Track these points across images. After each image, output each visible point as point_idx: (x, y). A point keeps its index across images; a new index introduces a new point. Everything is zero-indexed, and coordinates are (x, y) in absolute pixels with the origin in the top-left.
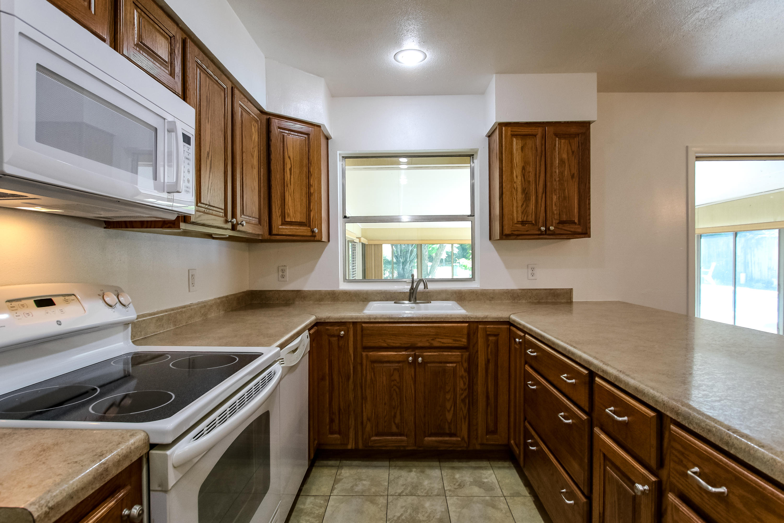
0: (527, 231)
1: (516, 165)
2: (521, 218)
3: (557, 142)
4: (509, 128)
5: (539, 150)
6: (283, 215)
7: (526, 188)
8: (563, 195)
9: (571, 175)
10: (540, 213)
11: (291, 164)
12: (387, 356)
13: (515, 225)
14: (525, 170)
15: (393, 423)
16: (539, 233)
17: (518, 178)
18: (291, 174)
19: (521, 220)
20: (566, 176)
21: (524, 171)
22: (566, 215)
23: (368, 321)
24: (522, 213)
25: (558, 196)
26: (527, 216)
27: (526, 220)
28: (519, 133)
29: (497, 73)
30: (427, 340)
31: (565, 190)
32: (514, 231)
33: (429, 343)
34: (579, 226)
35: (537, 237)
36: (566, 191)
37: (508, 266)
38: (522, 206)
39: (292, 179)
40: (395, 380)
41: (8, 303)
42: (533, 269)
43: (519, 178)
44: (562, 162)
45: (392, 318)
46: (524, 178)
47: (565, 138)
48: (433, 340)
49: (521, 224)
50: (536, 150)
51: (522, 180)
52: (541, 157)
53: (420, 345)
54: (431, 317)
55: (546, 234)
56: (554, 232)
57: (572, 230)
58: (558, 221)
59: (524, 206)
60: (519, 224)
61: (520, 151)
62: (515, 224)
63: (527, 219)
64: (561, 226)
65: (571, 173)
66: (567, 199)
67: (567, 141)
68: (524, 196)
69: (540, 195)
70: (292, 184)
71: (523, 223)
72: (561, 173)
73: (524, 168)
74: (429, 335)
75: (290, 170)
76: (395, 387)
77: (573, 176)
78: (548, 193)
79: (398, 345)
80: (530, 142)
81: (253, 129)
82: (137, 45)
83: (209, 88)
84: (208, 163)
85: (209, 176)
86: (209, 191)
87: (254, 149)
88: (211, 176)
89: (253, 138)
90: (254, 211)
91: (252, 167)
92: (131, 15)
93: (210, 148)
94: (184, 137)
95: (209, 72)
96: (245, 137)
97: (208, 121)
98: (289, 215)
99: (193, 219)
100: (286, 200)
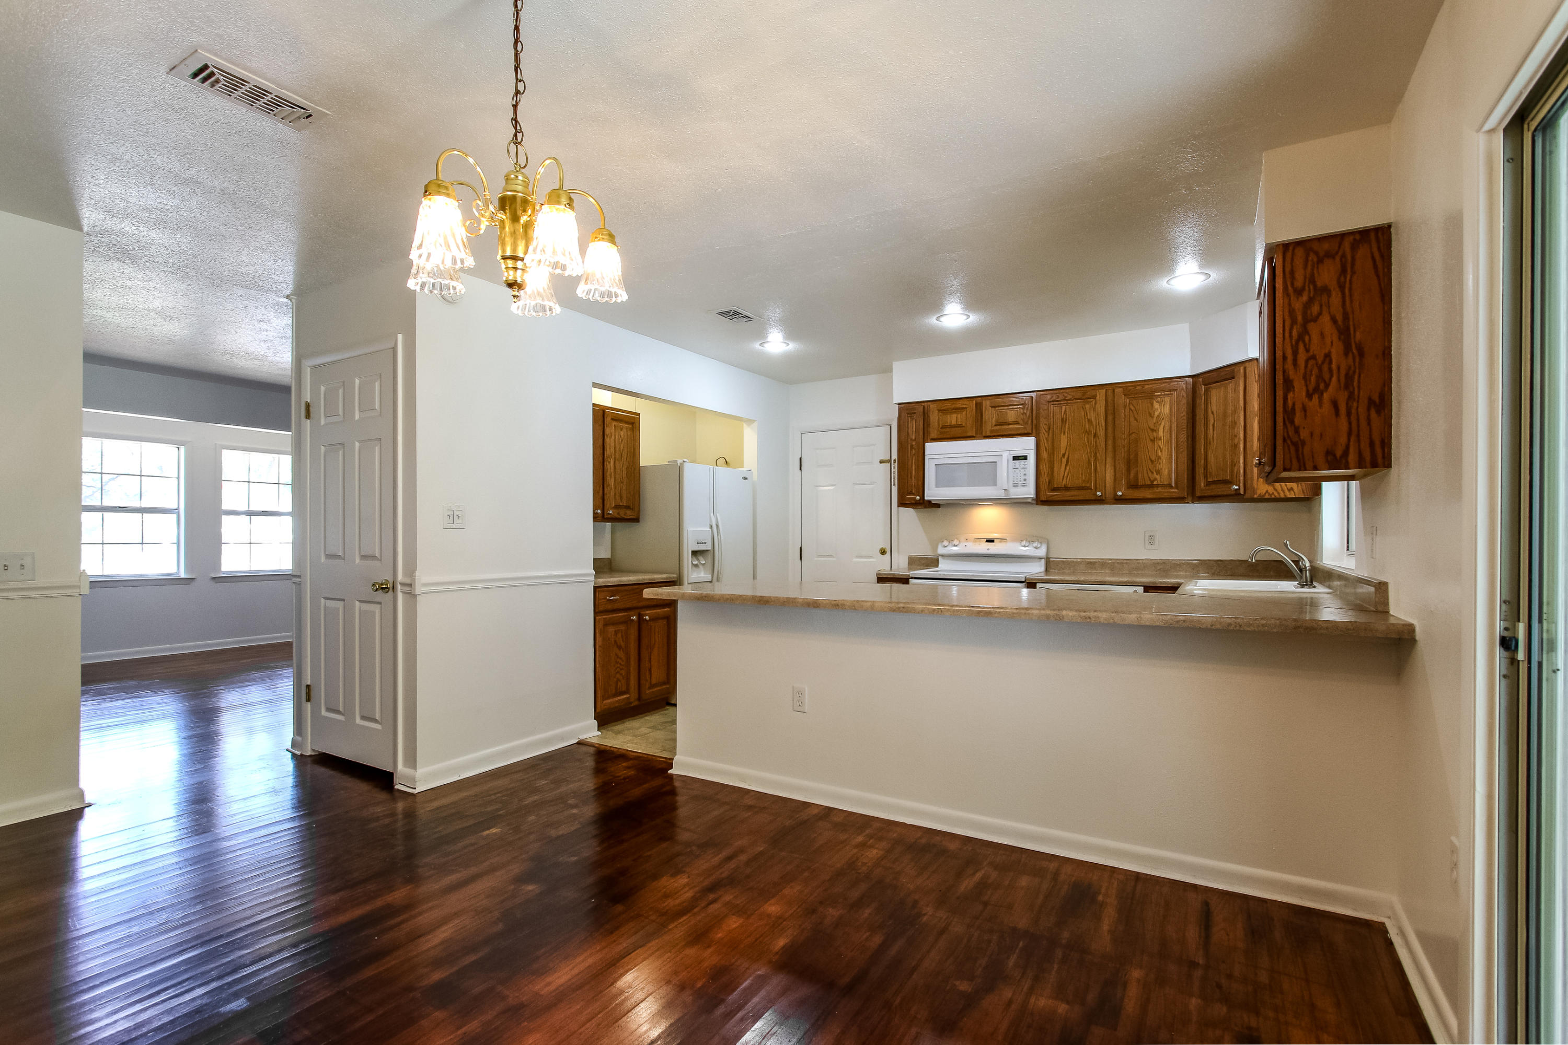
6: (1206, 476)
11: (1214, 418)
18: (1214, 430)
39: (1215, 435)
41: (975, 539)
70: (1215, 440)
75: (1213, 425)
81: (1156, 405)
82: (995, 425)
83: (1065, 411)
84: (1064, 460)
85: (1065, 469)
86: (1065, 478)
87: (1157, 423)
88: (1068, 468)
89: (1156, 414)
90: (1156, 479)
91: (1153, 441)
92: (990, 416)
93: (1066, 450)
94: (1016, 458)
95: (1067, 400)
96: (1136, 419)
97: (1064, 433)
98: (1211, 474)
99: (1043, 499)
100: (1209, 459)
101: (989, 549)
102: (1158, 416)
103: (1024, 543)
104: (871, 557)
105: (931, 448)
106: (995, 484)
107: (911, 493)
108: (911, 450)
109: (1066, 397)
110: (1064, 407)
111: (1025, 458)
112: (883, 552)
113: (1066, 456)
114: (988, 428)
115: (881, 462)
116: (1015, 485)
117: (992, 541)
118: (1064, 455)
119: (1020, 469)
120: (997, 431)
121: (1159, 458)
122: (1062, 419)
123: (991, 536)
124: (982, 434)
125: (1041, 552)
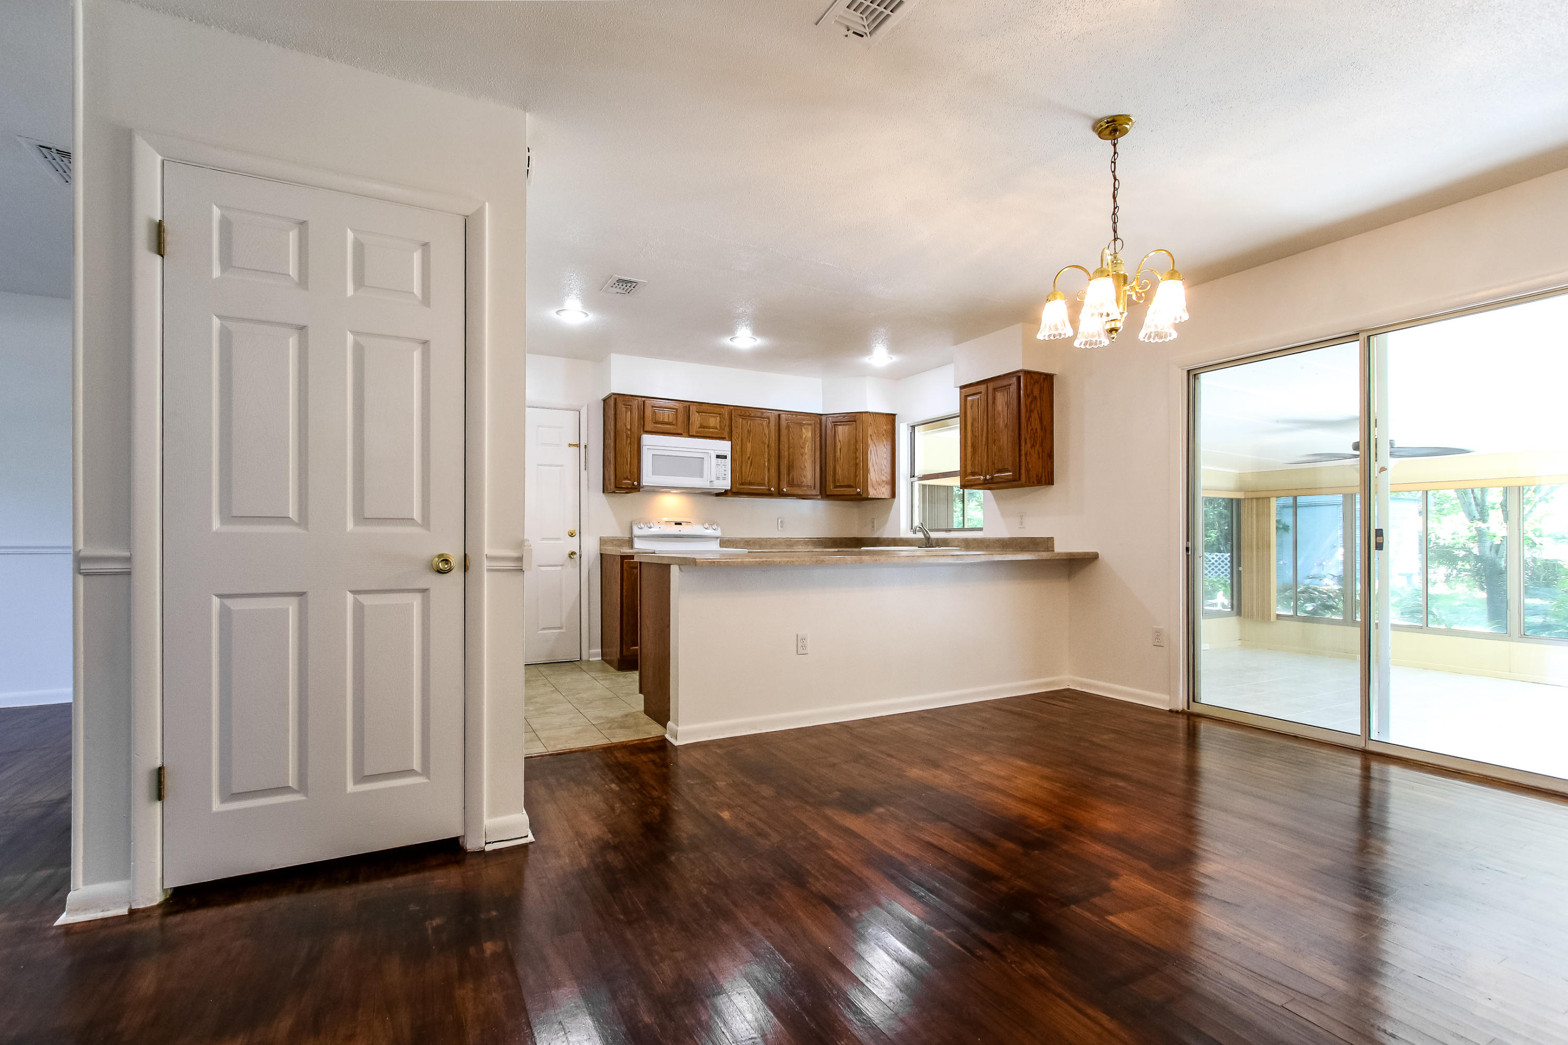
0: (975, 481)
1: (969, 425)
2: (971, 469)
3: (997, 394)
4: (964, 390)
6: (834, 481)
7: (974, 442)
9: (1005, 426)
10: (984, 464)
11: (841, 445)
13: (969, 475)
16: (982, 482)
18: (841, 453)
20: (1001, 426)
21: (972, 427)
22: (1002, 463)
24: (972, 465)
25: (997, 446)
26: (975, 468)
28: (970, 393)
29: (954, 345)
31: (999, 441)
32: (968, 481)
34: (1011, 474)
37: (1003, 515)
38: (971, 459)
39: (842, 457)
41: (665, 523)
42: (1021, 518)
43: (970, 434)
44: (999, 414)
46: (973, 433)
47: (1001, 391)
49: (972, 475)
50: (982, 405)
51: (971, 436)
52: (985, 412)
55: (988, 483)
56: (993, 481)
58: (996, 470)
59: (973, 459)
61: (970, 409)
63: (974, 470)
64: (998, 475)
65: (1005, 424)
66: (1002, 448)
67: (1001, 394)
68: (972, 450)
69: (983, 447)
70: (842, 459)
72: (999, 425)
73: (972, 425)
75: (840, 450)
78: (989, 446)
80: (976, 400)
81: (804, 431)
82: (699, 428)
83: (750, 424)
84: (749, 462)
85: (749, 469)
86: (749, 475)
87: (804, 443)
88: (751, 468)
89: (804, 436)
90: (804, 482)
91: (802, 455)
92: (696, 419)
93: (750, 455)
94: (718, 457)
95: (751, 417)
96: (793, 438)
97: (749, 442)
98: (839, 481)
99: (734, 490)
100: (837, 471)
101: (680, 531)
102: (805, 438)
103: (706, 525)
104: (558, 539)
105: (647, 439)
106: (701, 476)
107: (627, 478)
108: (627, 438)
109: (750, 414)
110: (749, 422)
111: (725, 457)
112: (572, 535)
114: (694, 429)
115: (570, 445)
116: (718, 478)
117: (680, 524)
118: (749, 458)
119: (721, 465)
120: (700, 432)
121: (805, 467)
122: (748, 430)
123: (678, 520)
124: (689, 433)
125: (718, 533)
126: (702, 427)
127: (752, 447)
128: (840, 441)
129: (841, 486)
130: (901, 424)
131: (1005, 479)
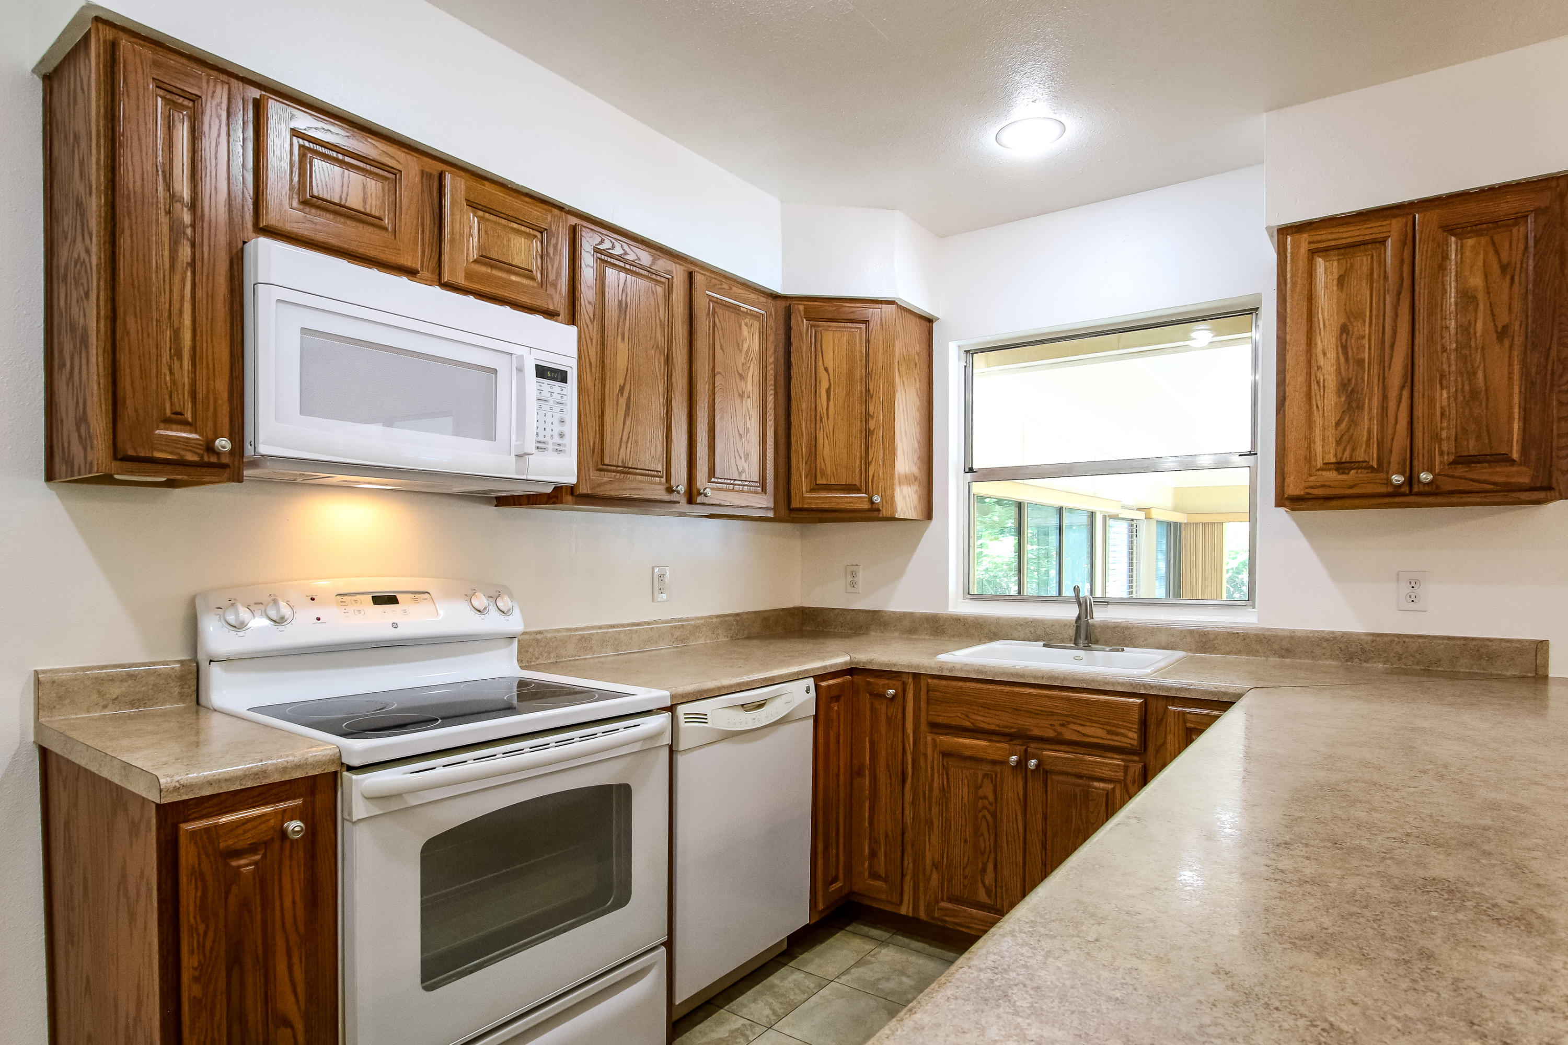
0: (1351, 487)
1: (1324, 324)
2: (1336, 455)
3: (1453, 246)
4: (1305, 236)
5: (1392, 277)
6: (813, 473)
7: (1349, 380)
8: (1467, 388)
9: (1496, 332)
10: (1393, 439)
11: (829, 380)
12: (971, 747)
13: (1320, 473)
14: (1348, 334)
15: (980, 885)
16: (1390, 489)
17: (1328, 355)
18: (828, 399)
19: (1333, 460)
20: (1478, 334)
21: (1344, 336)
22: (1478, 438)
23: (938, 673)
24: (1338, 442)
25: (1453, 390)
26: (1353, 450)
27: (1348, 460)
28: (1333, 243)
29: (1269, 109)
30: (1051, 725)
31: (1475, 373)
32: (1312, 487)
33: (1055, 731)
34: (1524, 469)
35: (1387, 500)
36: (1480, 374)
37: (1337, 573)
38: (1338, 424)
39: (831, 409)
40: (985, 798)
41: (338, 597)
42: (1414, 584)
43: (1332, 355)
44: (1467, 298)
45: (982, 672)
46: (1346, 353)
47: (1478, 233)
48: (1062, 725)
49: (1337, 470)
50: (1386, 278)
51: (1338, 359)
52: (1399, 294)
53: (1036, 732)
54: (1062, 676)
55: (1411, 493)
56: (1437, 487)
57: (1501, 480)
58: (1452, 458)
59: (1343, 425)
60: (1330, 470)
61: (1335, 288)
62: (1318, 470)
63: (1351, 457)
64: (1460, 471)
65: (1496, 326)
66: (1483, 395)
67: (1484, 240)
68: (1343, 399)
69: (1393, 394)
70: (831, 416)
71: (1340, 466)
72: (1466, 330)
73: (1344, 330)
74: (1053, 714)
75: (828, 391)
76: (985, 812)
77: (1503, 333)
78: (1418, 387)
79: (993, 727)
80: (1362, 262)
81: (742, 328)
82: (475, 261)
83: (628, 286)
84: (623, 401)
85: (624, 423)
86: (623, 445)
87: (746, 364)
88: (628, 422)
89: (745, 346)
91: (741, 396)
92: (465, 225)
93: (625, 379)
94: (542, 372)
95: (630, 263)
96: (724, 348)
97: (623, 339)
98: (823, 473)
99: (584, 489)
100: (820, 446)
101: (395, 625)
102: (747, 351)
103: (480, 601)
105: (271, 260)
106: (490, 434)
107: (176, 420)
109: (626, 253)
110: (625, 277)
111: (560, 376)
113: (626, 394)
114: (459, 262)
116: (541, 447)
117: (390, 598)
118: (622, 389)
119: (551, 403)
120: (481, 278)
122: (623, 304)
123: (385, 586)
124: (440, 275)
125: (515, 624)
126: (484, 259)
127: (631, 357)
128: (826, 369)
129: (828, 488)
130: (950, 343)
131: (1494, 484)
